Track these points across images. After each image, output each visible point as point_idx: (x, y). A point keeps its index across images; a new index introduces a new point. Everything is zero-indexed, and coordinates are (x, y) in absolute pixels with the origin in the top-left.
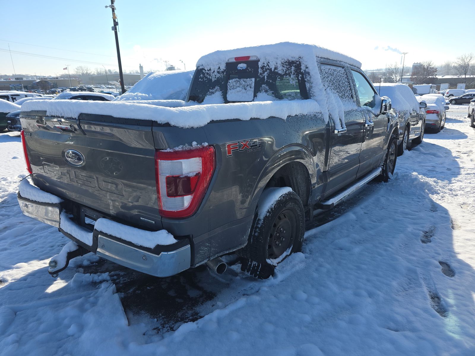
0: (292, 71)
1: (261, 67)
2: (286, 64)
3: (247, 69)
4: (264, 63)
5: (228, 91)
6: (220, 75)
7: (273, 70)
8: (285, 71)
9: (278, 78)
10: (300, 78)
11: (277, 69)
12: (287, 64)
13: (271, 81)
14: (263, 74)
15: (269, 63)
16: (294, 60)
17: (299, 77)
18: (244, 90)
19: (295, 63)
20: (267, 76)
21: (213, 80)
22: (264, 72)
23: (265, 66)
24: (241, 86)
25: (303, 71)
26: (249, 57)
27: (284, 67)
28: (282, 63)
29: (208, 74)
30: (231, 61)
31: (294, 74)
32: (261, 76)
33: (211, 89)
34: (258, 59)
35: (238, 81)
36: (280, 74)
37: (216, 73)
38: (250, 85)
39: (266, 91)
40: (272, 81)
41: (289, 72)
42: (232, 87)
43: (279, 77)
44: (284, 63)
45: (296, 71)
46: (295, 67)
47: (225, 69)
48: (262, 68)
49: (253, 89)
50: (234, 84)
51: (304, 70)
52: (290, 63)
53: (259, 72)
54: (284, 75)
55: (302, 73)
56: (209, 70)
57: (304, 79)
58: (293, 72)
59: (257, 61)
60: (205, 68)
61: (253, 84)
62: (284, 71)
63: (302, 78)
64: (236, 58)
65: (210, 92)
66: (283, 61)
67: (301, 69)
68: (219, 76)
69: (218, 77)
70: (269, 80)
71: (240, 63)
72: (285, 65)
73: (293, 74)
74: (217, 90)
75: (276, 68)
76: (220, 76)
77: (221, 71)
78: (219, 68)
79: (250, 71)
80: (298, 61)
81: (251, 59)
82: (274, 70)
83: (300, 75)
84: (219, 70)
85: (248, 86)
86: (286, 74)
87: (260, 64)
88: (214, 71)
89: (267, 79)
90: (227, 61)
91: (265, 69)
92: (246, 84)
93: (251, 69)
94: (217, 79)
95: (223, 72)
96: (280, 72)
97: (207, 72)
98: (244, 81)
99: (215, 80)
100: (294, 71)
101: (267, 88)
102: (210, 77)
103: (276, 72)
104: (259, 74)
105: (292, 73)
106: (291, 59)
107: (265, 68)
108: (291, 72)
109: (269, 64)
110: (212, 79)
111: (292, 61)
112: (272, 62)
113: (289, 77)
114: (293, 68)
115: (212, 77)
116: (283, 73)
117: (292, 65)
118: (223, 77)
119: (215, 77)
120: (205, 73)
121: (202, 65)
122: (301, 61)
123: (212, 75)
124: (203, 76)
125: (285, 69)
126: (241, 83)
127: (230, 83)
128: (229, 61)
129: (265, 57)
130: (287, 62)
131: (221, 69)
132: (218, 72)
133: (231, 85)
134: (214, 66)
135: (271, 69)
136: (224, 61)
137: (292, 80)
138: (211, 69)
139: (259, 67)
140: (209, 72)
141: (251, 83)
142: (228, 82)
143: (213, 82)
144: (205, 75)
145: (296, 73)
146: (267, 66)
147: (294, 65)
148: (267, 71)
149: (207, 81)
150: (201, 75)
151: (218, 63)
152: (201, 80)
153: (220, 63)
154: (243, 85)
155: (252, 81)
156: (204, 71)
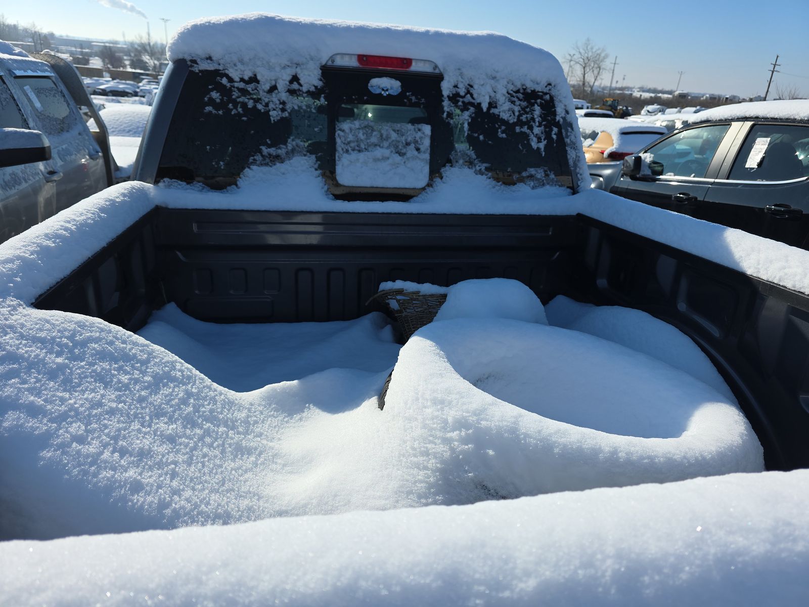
0: (535, 116)
1: (448, 96)
2: (518, 98)
3: (402, 95)
4: (456, 86)
5: (337, 155)
6: (303, 102)
7: (485, 109)
8: (517, 114)
9: (499, 130)
10: (554, 137)
11: (496, 107)
12: (521, 96)
13: (481, 137)
14: (457, 116)
15: (471, 86)
16: (538, 88)
17: (554, 132)
18: (398, 158)
19: (541, 97)
20: (469, 124)
21: (275, 115)
22: (460, 111)
23: (462, 94)
24: (386, 144)
25: (561, 120)
26: (408, 62)
27: (513, 102)
28: (508, 93)
29: (244, 92)
30: (340, 62)
31: (540, 126)
32: (452, 121)
33: (269, 146)
34: (437, 71)
36: (505, 122)
37: (284, 96)
38: (416, 142)
39: (470, 164)
40: (484, 137)
41: (527, 117)
42: (352, 145)
43: (503, 128)
44: (514, 94)
45: (543, 117)
46: (541, 105)
47: (322, 88)
48: (454, 98)
49: (427, 156)
50: (361, 136)
51: (562, 117)
52: (529, 97)
53: (446, 109)
54: (515, 124)
55: (557, 125)
56: (246, 78)
57: (563, 139)
58: (537, 120)
59: (438, 78)
60: (227, 72)
61: (427, 142)
62: (514, 114)
63: (559, 134)
64: (361, 58)
65: (262, 156)
66: (511, 87)
67: (554, 114)
68: (299, 107)
69: (296, 108)
70: (476, 135)
71: (381, 75)
72: (515, 99)
73: (537, 124)
74: (293, 151)
75: (493, 105)
76: (304, 107)
77: (304, 89)
78: (295, 79)
79: (414, 102)
80: (546, 94)
81: (415, 67)
82: (489, 109)
83: (555, 130)
84: (295, 86)
85: (408, 144)
86: (520, 123)
87: (446, 88)
88: (273, 88)
89: (469, 130)
90: (324, 63)
91: (463, 102)
92: (403, 139)
93: (417, 98)
94: (289, 113)
95: (315, 94)
96: (505, 116)
97: (242, 85)
98: (394, 130)
99: (282, 118)
100: (541, 116)
101: (472, 154)
102: (260, 107)
103: (494, 114)
104: (445, 114)
105: (534, 121)
106: (530, 86)
107: (461, 100)
108: (533, 119)
109: (472, 90)
110: (271, 113)
111: (534, 92)
112: (482, 85)
113: (528, 131)
114: (537, 110)
115: (267, 105)
116: (513, 120)
117: (533, 101)
118: (314, 111)
119: (281, 106)
120: (230, 88)
121: (210, 58)
122: (553, 93)
123: (266, 100)
124: (222, 100)
125: (517, 109)
126: (384, 136)
127: (343, 131)
128: (333, 61)
129: (459, 69)
130: (522, 91)
131: (302, 82)
132: (292, 92)
133: (349, 140)
134: (271, 68)
135: (479, 104)
136: (312, 59)
137: (535, 139)
138: (259, 78)
139: (443, 96)
140: (249, 88)
141: (418, 138)
142: (337, 128)
143: (272, 122)
144: (234, 97)
145: (544, 123)
146: (466, 94)
147: (539, 101)
148: (468, 109)
149: (245, 119)
150: (208, 93)
151: (288, 63)
152: (214, 112)
153: (298, 65)
154: (390, 141)
155: (424, 133)
156: (224, 81)
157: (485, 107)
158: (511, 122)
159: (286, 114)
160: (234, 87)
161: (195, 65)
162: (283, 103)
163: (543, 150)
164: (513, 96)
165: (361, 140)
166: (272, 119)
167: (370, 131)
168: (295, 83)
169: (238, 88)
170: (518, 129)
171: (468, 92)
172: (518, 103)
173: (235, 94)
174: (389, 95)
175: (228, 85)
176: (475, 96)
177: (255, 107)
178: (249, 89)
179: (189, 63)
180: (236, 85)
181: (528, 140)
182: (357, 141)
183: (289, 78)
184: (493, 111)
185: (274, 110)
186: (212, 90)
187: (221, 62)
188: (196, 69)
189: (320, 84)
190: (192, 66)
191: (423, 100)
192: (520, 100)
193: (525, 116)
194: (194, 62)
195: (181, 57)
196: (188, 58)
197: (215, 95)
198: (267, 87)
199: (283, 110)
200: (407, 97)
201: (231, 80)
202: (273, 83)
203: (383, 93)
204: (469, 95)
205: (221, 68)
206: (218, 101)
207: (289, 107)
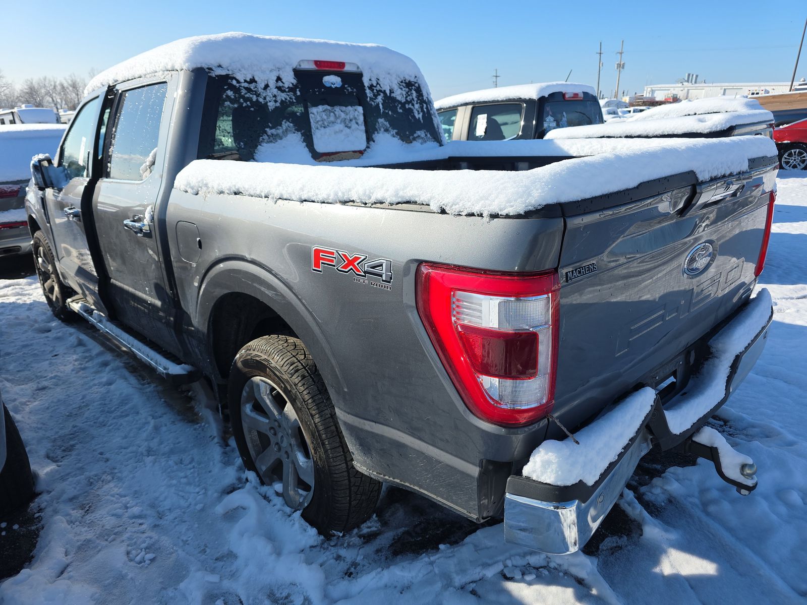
0: (414, 97)
1: (368, 87)
2: (403, 86)
3: (343, 87)
4: (370, 80)
5: (312, 131)
6: (288, 95)
7: (388, 94)
8: (405, 96)
9: (398, 107)
11: (393, 92)
12: (404, 85)
13: (390, 113)
14: (375, 99)
15: (378, 79)
16: (412, 79)
17: (424, 107)
18: (348, 130)
19: (414, 85)
20: (382, 104)
21: (271, 105)
22: (376, 96)
23: (375, 85)
24: (339, 121)
25: (426, 99)
26: (342, 65)
27: (401, 89)
28: (398, 83)
29: (248, 90)
30: (304, 66)
32: (373, 103)
33: (271, 128)
34: (359, 70)
35: (330, 112)
36: (400, 102)
37: (275, 91)
38: (355, 118)
39: (386, 130)
42: (320, 123)
43: (400, 105)
44: (401, 84)
45: (418, 97)
46: (415, 90)
47: (296, 85)
48: (371, 87)
49: (363, 128)
50: (325, 117)
52: (409, 85)
53: (368, 95)
54: (405, 103)
55: (425, 102)
56: (248, 80)
57: (429, 111)
59: (360, 75)
60: (234, 76)
61: (361, 118)
62: (403, 96)
63: (427, 108)
64: (317, 63)
65: (268, 136)
66: (398, 79)
67: (422, 95)
68: (286, 99)
69: (284, 99)
70: (387, 111)
71: (329, 74)
72: (402, 87)
73: (416, 102)
74: (286, 130)
75: (391, 91)
76: (289, 99)
77: (286, 86)
78: (279, 79)
79: (351, 92)
80: (416, 83)
81: (347, 68)
82: (390, 94)
83: (425, 105)
84: (280, 84)
85: (351, 120)
86: (407, 102)
87: (366, 81)
88: (267, 86)
89: (383, 108)
90: (295, 67)
91: (376, 90)
92: (348, 117)
93: (351, 89)
94: (280, 103)
95: (292, 89)
96: (399, 98)
97: (246, 85)
98: (342, 111)
99: (276, 107)
100: (416, 97)
101: (387, 124)
102: (261, 100)
103: (393, 97)
104: (368, 99)
105: (414, 101)
106: (408, 79)
107: (375, 88)
108: (413, 99)
109: (379, 82)
110: (269, 104)
111: (410, 82)
112: (384, 78)
113: (412, 107)
114: (414, 94)
115: (265, 98)
116: (403, 100)
117: (410, 88)
118: (295, 101)
119: (274, 99)
120: (239, 87)
121: (220, 66)
122: (419, 82)
123: (264, 95)
124: (235, 96)
125: (404, 93)
126: (337, 116)
127: (313, 114)
128: (300, 65)
129: (370, 68)
130: (404, 81)
131: (283, 81)
132: (279, 88)
133: (318, 120)
134: (263, 72)
135: (385, 91)
136: (287, 64)
137: (416, 112)
138: (256, 79)
139: (365, 86)
140: (252, 86)
141: (356, 116)
142: (310, 112)
143: (270, 110)
144: (242, 94)
145: (419, 101)
146: (377, 85)
147: (413, 87)
148: (380, 95)
149: (252, 109)
150: (225, 92)
151: (274, 68)
152: (231, 105)
153: (279, 69)
154: (341, 119)
155: (358, 112)
156: (234, 82)
157: (388, 92)
158: (403, 102)
159: (278, 104)
160: (240, 86)
161: (212, 72)
162: (275, 96)
163: (421, 119)
164: (400, 85)
165: (325, 120)
166: (270, 108)
167: (328, 113)
168: (279, 81)
169: (244, 87)
170: (407, 106)
171: (378, 84)
172: (404, 89)
173: (243, 92)
174: (336, 87)
175: (238, 85)
176: (382, 85)
177: (257, 100)
178: (252, 88)
179: (207, 70)
180: (243, 85)
181: (413, 113)
182: (322, 121)
183: (275, 78)
184: (392, 95)
185: (270, 101)
186: (227, 89)
187: (229, 68)
188: (213, 74)
189: (295, 82)
190: (210, 72)
191: (355, 90)
192: (404, 87)
193: (409, 97)
194: (210, 69)
195: (199, 66)
196: (205, 66)
197: (230, 93)
198: (263, 86)
199: (276, 101)
200: (346, 88)
201: (238, 82)
202: (266, 83)
203: (332, 86)
204: (378, 85)
205: (230, 73)
206: (233, 97)
207: (279, 99)
